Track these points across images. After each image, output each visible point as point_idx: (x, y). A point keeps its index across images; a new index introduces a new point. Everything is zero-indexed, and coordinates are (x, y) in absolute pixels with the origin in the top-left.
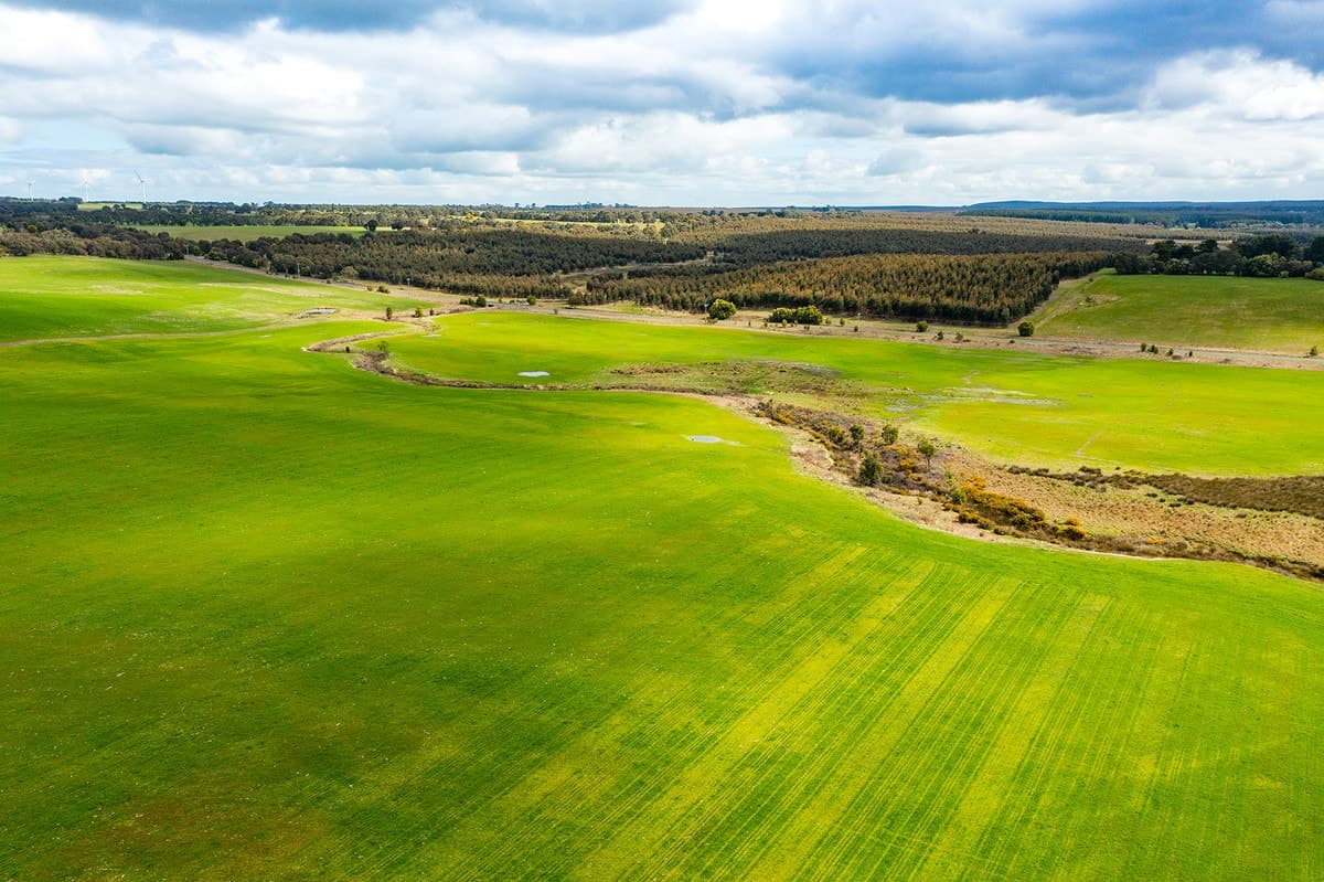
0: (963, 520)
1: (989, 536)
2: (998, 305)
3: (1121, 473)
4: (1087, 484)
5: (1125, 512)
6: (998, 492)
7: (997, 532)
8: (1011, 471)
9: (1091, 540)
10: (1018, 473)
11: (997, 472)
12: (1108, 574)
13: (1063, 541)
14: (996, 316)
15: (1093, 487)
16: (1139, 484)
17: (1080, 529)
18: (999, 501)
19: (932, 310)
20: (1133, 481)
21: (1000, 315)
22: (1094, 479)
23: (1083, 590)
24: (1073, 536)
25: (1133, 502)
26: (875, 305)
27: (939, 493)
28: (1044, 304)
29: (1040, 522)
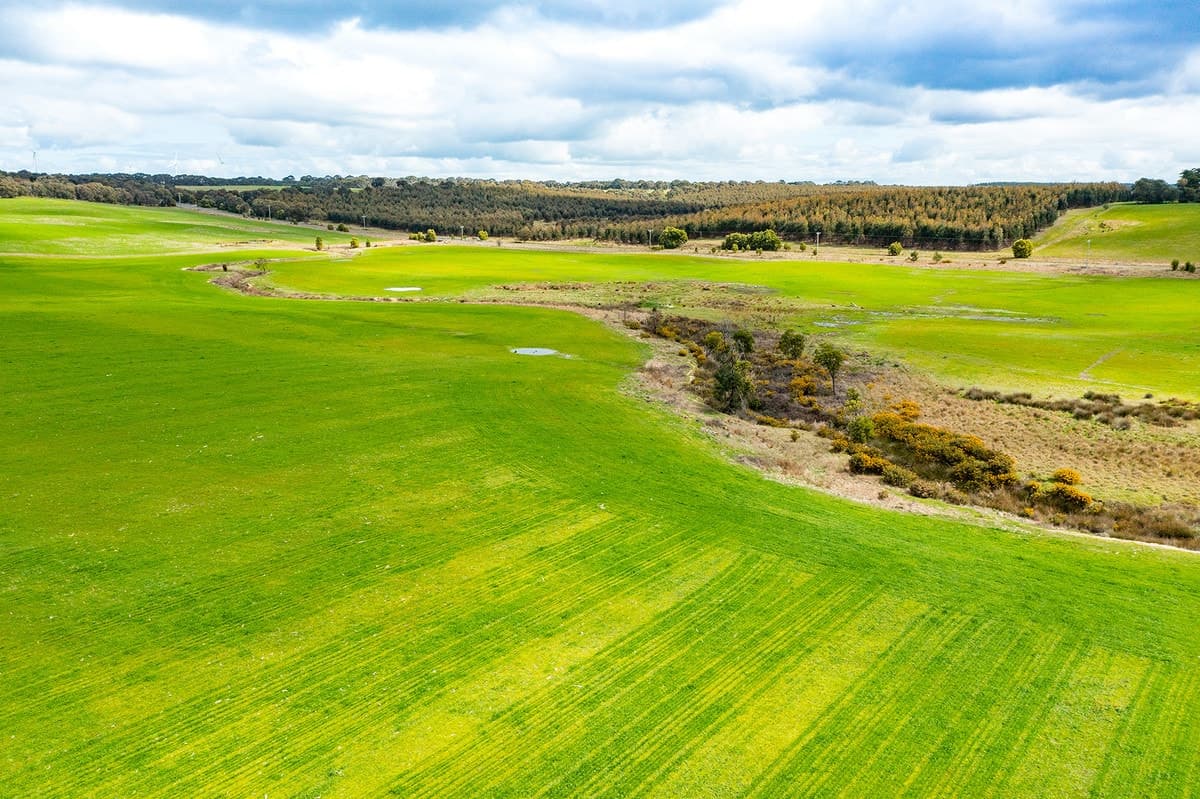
0: (856, 468)
1: (897, 497)
2: (990, 224)
3: (1154, 402)
4: (1095, 417)
5: (1168, 463)
6: (937, 425)
7: (915, 493)
8: (969, 396)
9: (1101, 513)
10: (979, 399)
11: (945, 396)
12: (1139, 591)
13: (1043, 513)
14: (986, 238)
15: (1105, 422)
16: (1187, 419)
17: (1079, 490)
18: (936, 438)
19: (910, 233)
20: (1177, 414)
21: (991, 236)
22: (1108, 409)
23: (1079, 640)
24: (1066, 503)
25: (1181, 445)
26: (844, 229)
27: (837, 425)
28: (1048, 230)
29: (1002, 476)
